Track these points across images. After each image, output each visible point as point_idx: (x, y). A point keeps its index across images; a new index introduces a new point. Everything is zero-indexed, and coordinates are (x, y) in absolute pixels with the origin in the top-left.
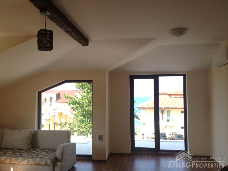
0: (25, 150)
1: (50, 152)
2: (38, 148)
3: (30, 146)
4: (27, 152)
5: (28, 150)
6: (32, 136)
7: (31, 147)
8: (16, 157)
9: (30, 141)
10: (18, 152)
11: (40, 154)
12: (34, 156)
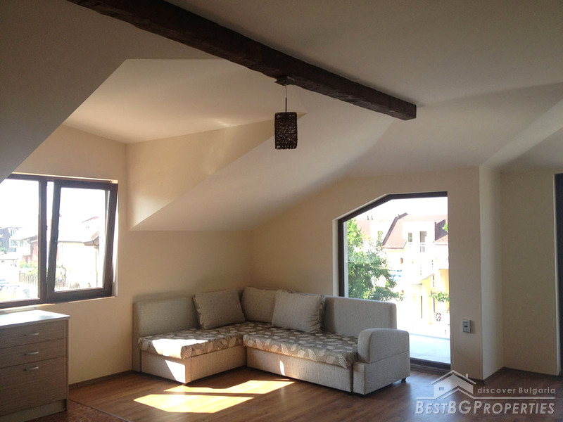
0: (308, 333)
1: (351, 342)
2: (334, 333)
3: (319, 326)
4: (311, 339)
5: (313, 334)
6: (321, 307)
7: (321, 328)
8: (288, 343)
9: (318, 317)
10: (295, 335)
11: (330, 344)
12: (318, 346)
